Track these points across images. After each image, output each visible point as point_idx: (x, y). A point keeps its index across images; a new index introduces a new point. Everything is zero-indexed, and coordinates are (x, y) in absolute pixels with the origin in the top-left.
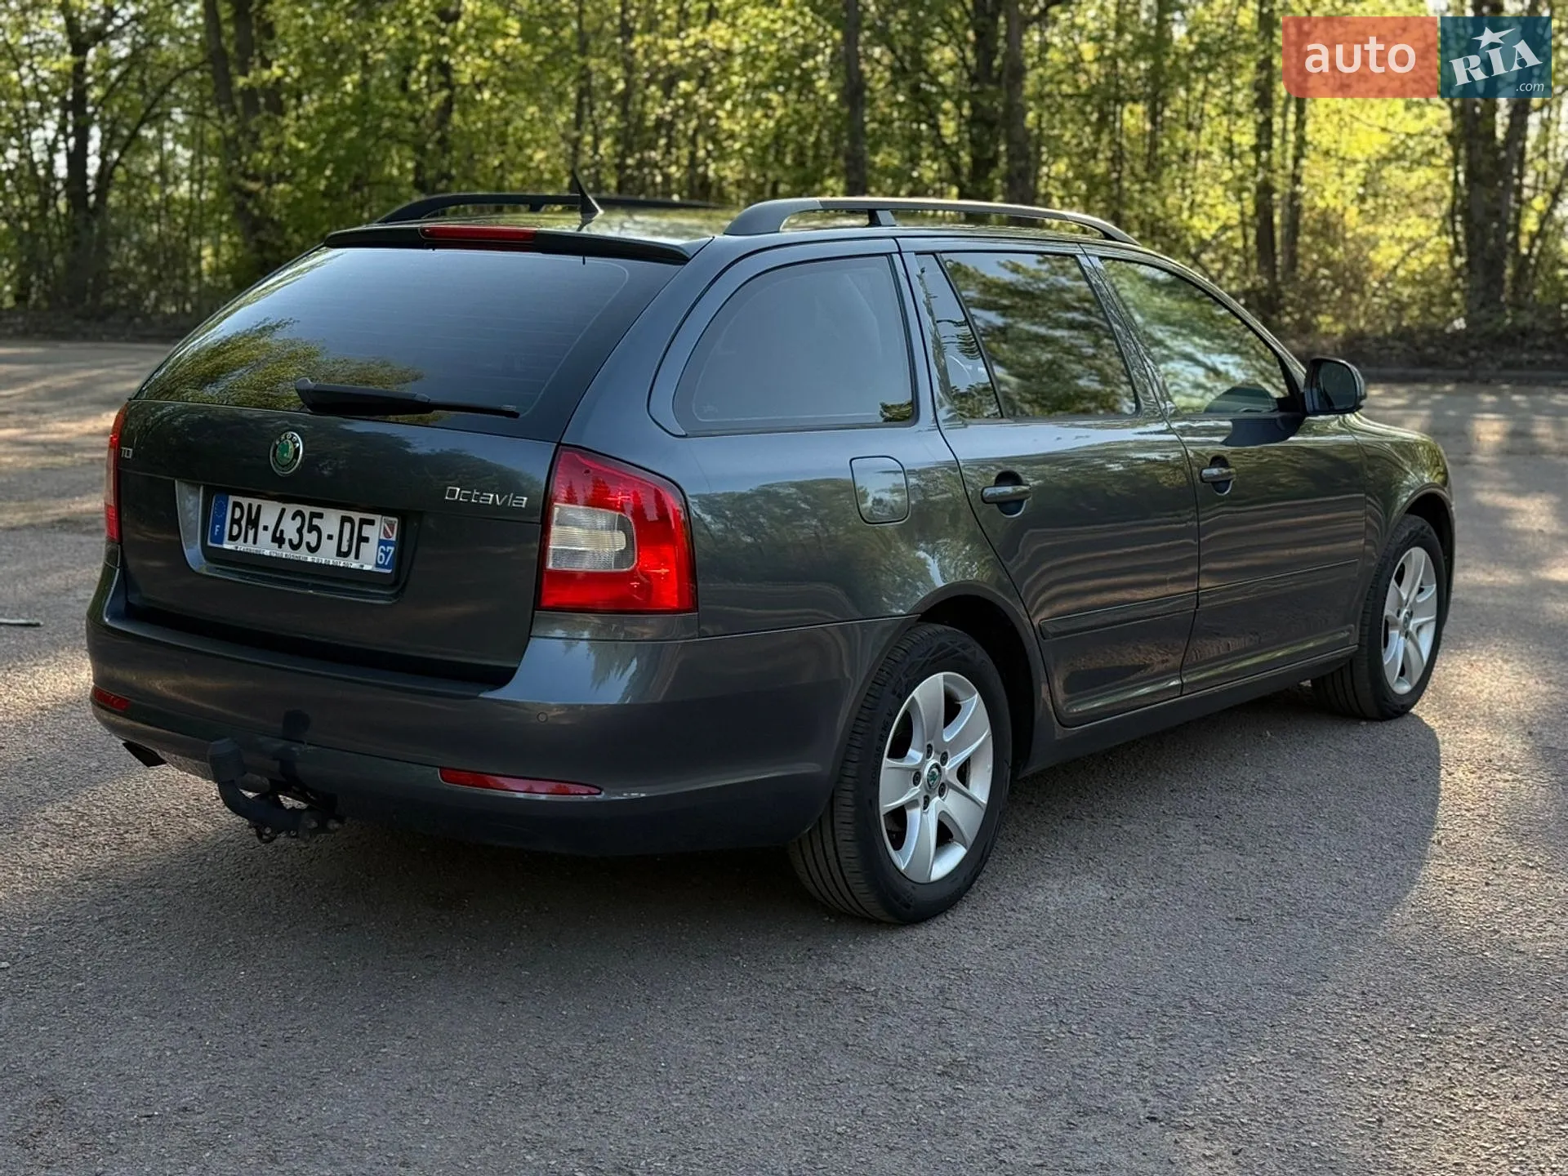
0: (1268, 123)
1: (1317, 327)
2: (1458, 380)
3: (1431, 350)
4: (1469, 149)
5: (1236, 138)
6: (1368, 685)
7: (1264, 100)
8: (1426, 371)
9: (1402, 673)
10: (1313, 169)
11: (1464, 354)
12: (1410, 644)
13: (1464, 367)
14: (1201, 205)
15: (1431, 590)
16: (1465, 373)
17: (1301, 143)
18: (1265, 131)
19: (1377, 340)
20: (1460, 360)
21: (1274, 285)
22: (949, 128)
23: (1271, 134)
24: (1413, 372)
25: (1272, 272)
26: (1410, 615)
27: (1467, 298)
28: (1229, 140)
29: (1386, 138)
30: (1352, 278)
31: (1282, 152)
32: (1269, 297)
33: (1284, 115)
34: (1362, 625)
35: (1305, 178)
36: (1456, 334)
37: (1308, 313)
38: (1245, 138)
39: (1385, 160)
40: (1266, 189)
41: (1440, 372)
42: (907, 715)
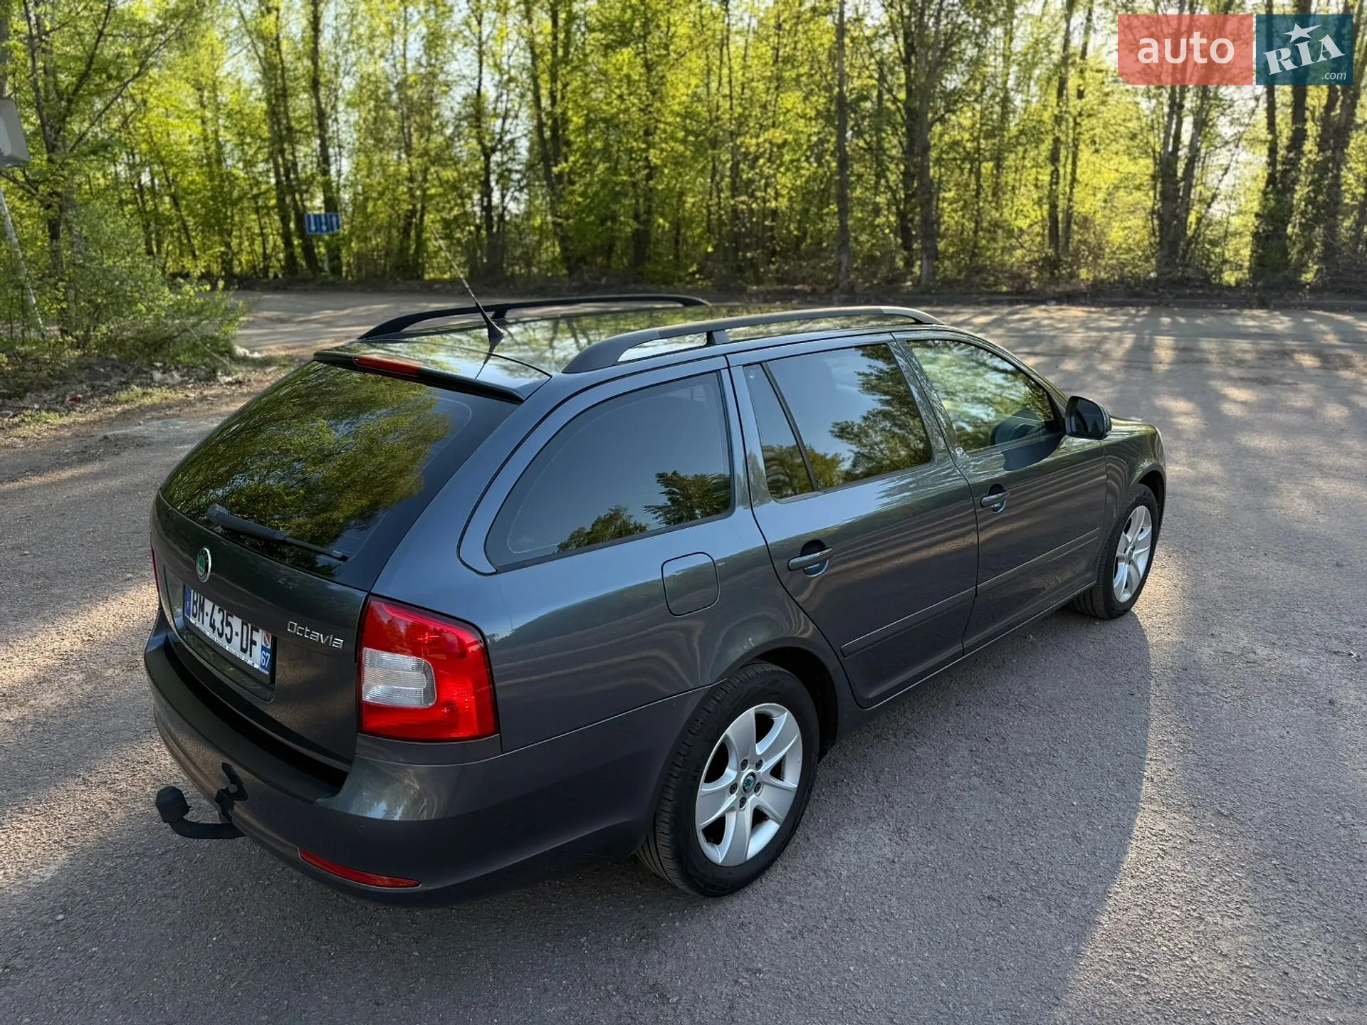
0: (1057, 170)
1: (1078, 276)
2: (1152, 305)
3: (1138, 289)
4: (1163, 183)
5: (1040, 177)
6: (1102, 603)
7: (1054, 158)
8: (1135, 300)
9: (1126, 586)
10: (1079, 193)
11: (1156, 290)
12: (1132, 567)
13: (1156, 297)
14: (1022, 211)
15: (1148, 530)
16: (1156, 301)
17: (1074, 180)
18: (1055, 174)
19: (1110, 283)
20: (1153, 293)
21: (1058, 255)
22: (892, 178)
23: (1058, 177)
24: (1128, 300)
25: (1056, 248)
26: (1133, 549)
27: (1158, 262)
28: (1037, 179)
29: (1117, 175)
30: (1097, 252)
31: (1063, 186)
32: (1055, 261)
33: (1065, 166)
34: (1099, 572)
35: (1074, 199)
36: (1151, 280)
37: (1075, 267)
38: (1045, 178)
39: (1117, 188)
40: (1054, 207)
41: (1142, 300)
42: (723, 746)
